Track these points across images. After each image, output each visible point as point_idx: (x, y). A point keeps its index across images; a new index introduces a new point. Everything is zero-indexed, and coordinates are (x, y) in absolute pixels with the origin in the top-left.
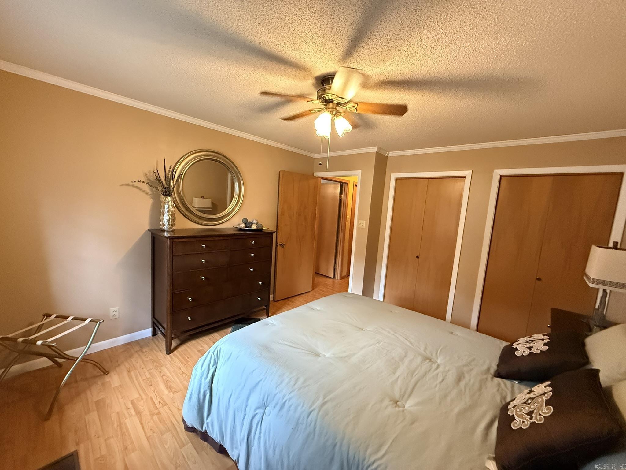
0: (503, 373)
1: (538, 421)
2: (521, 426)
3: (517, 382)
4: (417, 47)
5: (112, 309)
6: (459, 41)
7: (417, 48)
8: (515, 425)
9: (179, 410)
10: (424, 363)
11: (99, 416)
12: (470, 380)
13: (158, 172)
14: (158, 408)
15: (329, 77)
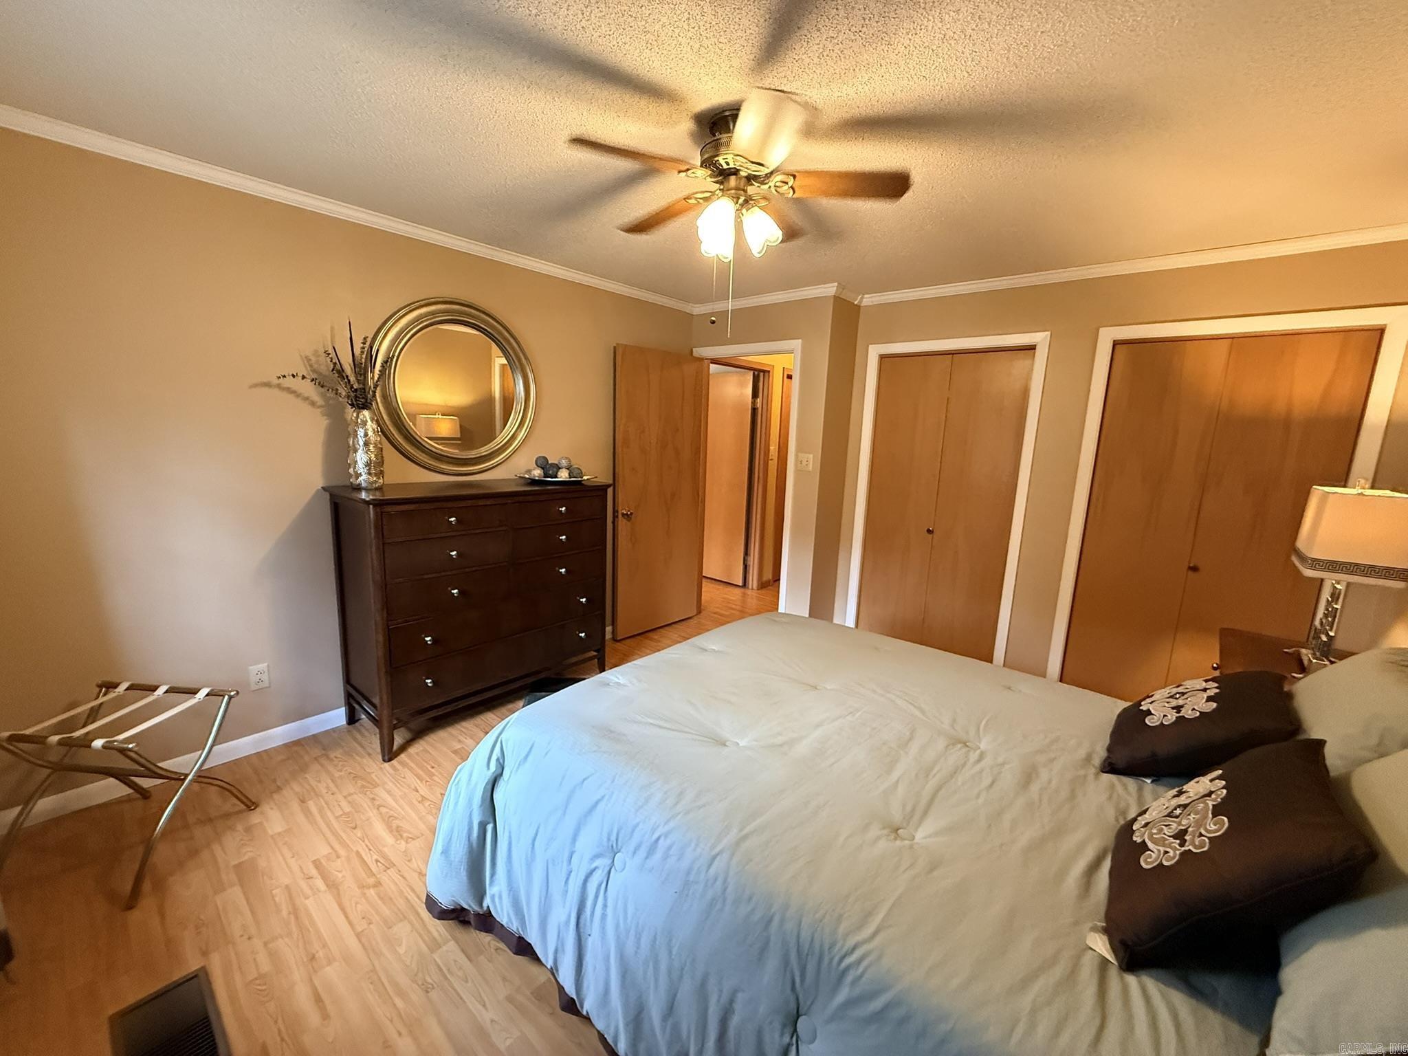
0: (1121, 763)
1: (1195, 848)
2: (1161, 861)
3: (1149, 781)
4: (932, 34)
5: (254, 669)
6: (1028, 19)
7: (932, 38)
8: (1149, 860)
9: (422, 875)
10: (952, 751)
11: (244, 893)
12: (1050, 782)
13: (335, 352)
14: (375, 873)
15: (727, 113)
